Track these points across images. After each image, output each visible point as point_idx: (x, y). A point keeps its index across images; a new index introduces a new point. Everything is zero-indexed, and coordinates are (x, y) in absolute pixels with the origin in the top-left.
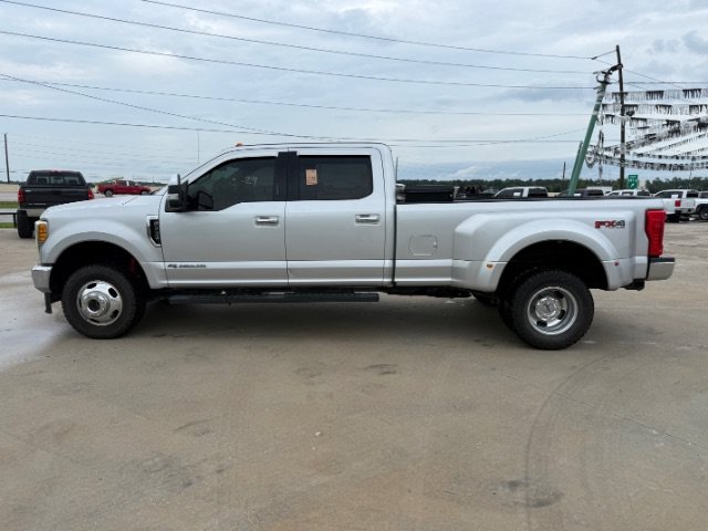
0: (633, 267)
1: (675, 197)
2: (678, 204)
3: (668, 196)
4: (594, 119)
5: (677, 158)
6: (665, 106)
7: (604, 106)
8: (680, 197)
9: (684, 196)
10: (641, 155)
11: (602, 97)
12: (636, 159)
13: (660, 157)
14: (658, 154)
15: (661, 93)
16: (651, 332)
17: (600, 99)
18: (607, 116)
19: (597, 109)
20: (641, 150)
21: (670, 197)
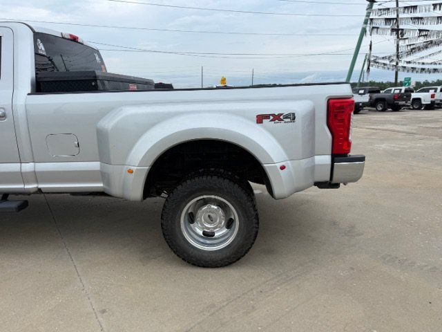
0: (313, 168)
1: (432, 92)
2: (433, 96)
3: (427, 91)
4: (364, 31)
5: (435, 64)
6: (418, 18)
7: (372, 20)
8: (435, 91)
9: (439, 90)
10: (409, 62)
11: (370, 13)
12: (405, 65)
13: (423, 64)
14: (421, 61)
15: (415, 7)
16: (351, 231)
17: (368, 15)
18: (373, 28)
19: (366, 22)
20: (410, 58)
21: (428, 91)
